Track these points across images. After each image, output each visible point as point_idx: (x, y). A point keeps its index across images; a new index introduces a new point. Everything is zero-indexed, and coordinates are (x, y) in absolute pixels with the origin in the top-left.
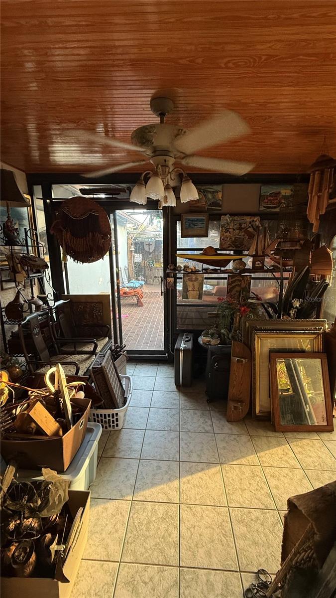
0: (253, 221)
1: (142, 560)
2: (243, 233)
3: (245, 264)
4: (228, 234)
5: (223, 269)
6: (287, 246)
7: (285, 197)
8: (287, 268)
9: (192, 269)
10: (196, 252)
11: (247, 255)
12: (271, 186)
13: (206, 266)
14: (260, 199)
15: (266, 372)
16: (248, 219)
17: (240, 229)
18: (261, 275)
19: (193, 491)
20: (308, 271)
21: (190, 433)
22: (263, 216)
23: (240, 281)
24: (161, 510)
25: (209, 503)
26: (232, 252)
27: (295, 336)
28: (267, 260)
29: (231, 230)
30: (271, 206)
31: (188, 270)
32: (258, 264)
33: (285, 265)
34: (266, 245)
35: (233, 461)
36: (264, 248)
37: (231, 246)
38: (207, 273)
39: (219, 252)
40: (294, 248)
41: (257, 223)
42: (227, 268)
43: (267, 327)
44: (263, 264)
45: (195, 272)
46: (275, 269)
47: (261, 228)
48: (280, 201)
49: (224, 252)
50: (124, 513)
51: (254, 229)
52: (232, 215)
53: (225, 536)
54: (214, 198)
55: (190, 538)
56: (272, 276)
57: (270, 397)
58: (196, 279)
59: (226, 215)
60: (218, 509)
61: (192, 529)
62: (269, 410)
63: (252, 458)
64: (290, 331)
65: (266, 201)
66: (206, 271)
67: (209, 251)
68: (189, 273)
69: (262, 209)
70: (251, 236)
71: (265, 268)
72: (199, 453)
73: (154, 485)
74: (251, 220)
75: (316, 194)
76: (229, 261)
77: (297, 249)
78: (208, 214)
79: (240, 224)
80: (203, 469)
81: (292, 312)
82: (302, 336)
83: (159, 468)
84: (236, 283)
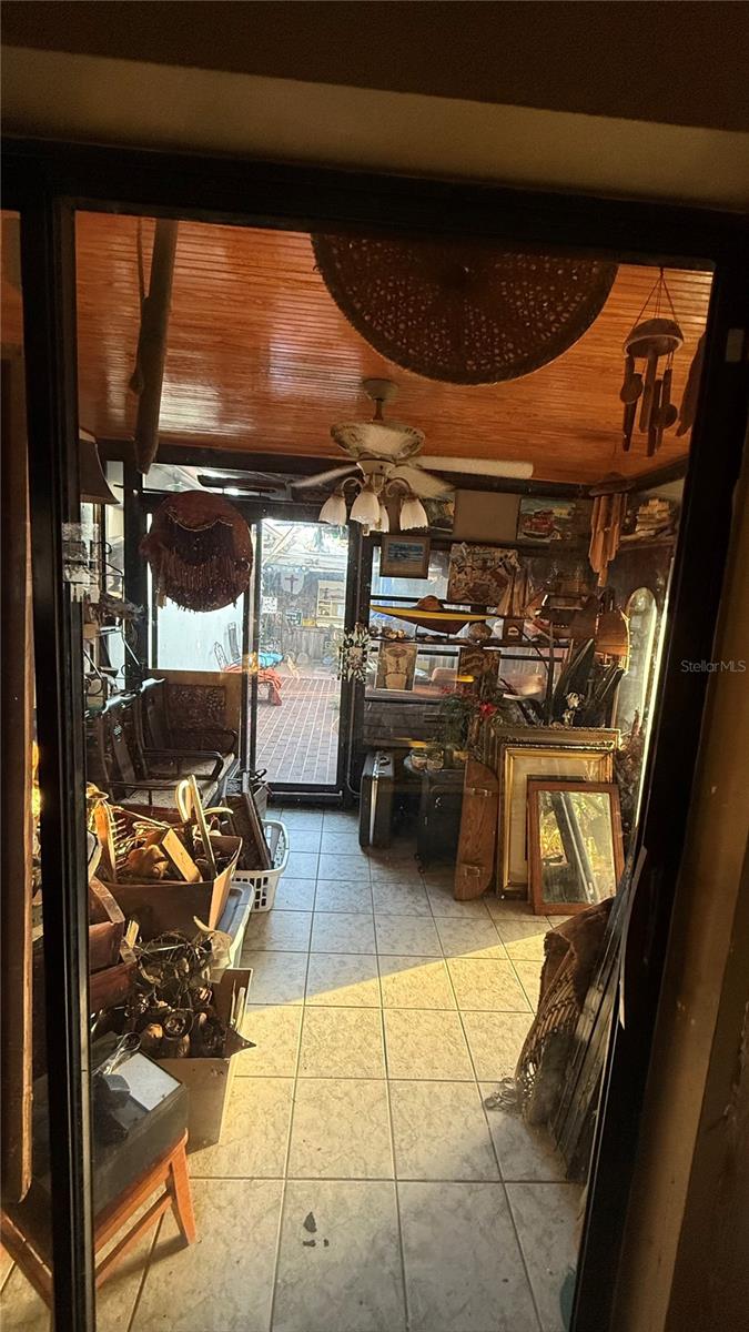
0: (506, 556)
1: (330, 1073)
2: (489, 577)
3: (490, 631)
4: (462, 576)
5: (451, 636)
6: (560, 605)
7: (559, 521)
8: (561, 641)
9: (397, 634)
10: (405, 604)
11: (494, 615)
12: (537, 501)
13: (422, 630)
14: (518, 519)
15: (522, 816)
16: (498, 553)
17: (484, 568)
18: (518, 651)
19: (402, 992)
20: (592, 649)
21: (392, 918)
22: (524, 550)
23: (480, 659)
24: (352, 1016)
25: (428, 1007)
26: (468, 609)
27: (571, 755)
28: (528, 625)
29: (468, 570)
30: (537, 533)
31: (390, 635)
32: (513, 633)
33: (557, 636)
34: (527, 599)
35: (465, 953)
36: (524, 604)
37: (467, 597)
38: (423, 642)
39: (446, 606)
40: (572, 608)
41: (513, 561)
42: (459, 635)
43: (525, 739)
44: (521, 631)
45: (403, 640)
46: (539, 643)
47: (518, 570)
48: (551, 525)
49: (453, 607)
50: (292, 1021)
51: (507, 570)
52: (471, 543)
53: (455, 1043)
54: (440, 512)
55: (402, 1047)
56: (536, 654)
57: (526, 859)
58: (404, 652)
59: (460, 543)
60: (443, 1014)
61: (403, 1038)
62: (525, 881)
63: (497, 950)
64: (562, 747)
65: (528, 524)
66: (421, 638)
67: (430, 603)
68: (392, 641)
69: (521, 536)
70: (502, 583)
71: (524, 638)
72: (408, 943)
73: (336, 985)
74: (503, 555)
75: (603, 529)
76: (462, 624)
77: (576, 610)
78: (428, 539)
79: (485, 561)
80: (416, 965)
81: (567, 716)
82: (582, 755)
83: (343, 963)
84: (473, 664)
